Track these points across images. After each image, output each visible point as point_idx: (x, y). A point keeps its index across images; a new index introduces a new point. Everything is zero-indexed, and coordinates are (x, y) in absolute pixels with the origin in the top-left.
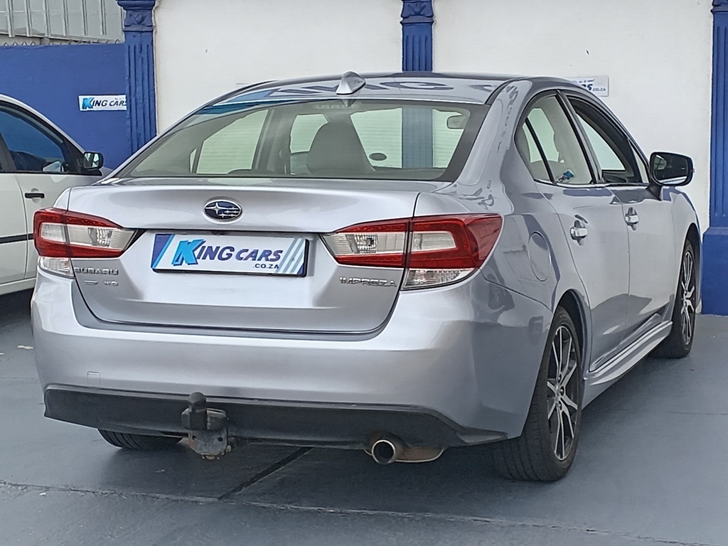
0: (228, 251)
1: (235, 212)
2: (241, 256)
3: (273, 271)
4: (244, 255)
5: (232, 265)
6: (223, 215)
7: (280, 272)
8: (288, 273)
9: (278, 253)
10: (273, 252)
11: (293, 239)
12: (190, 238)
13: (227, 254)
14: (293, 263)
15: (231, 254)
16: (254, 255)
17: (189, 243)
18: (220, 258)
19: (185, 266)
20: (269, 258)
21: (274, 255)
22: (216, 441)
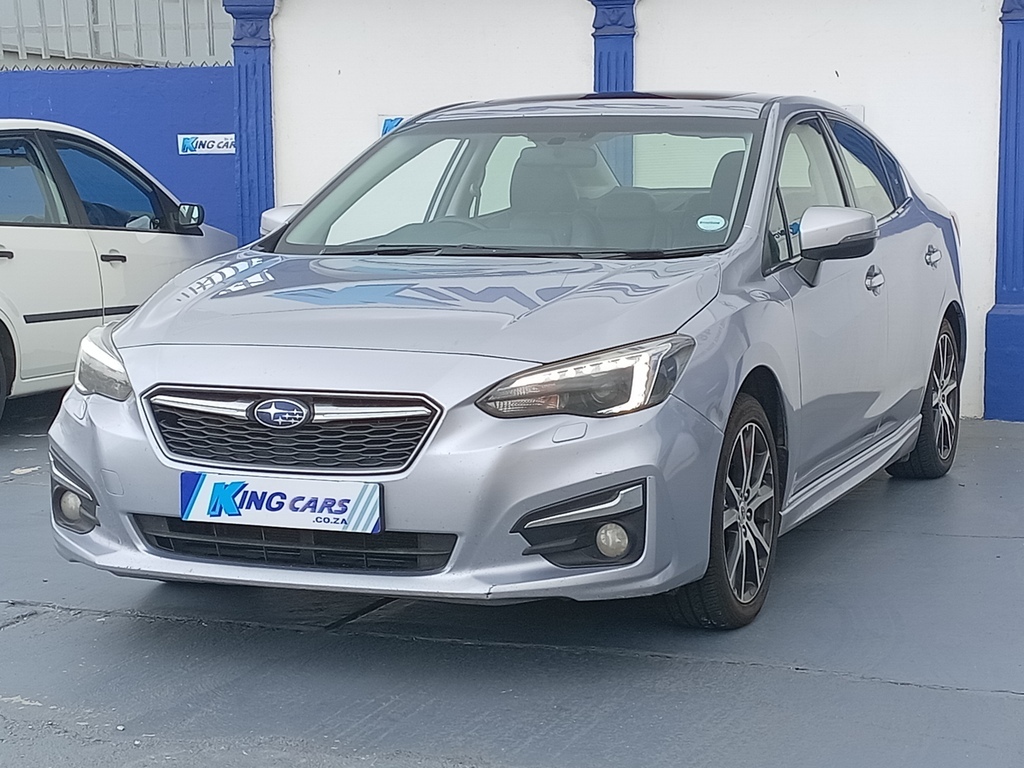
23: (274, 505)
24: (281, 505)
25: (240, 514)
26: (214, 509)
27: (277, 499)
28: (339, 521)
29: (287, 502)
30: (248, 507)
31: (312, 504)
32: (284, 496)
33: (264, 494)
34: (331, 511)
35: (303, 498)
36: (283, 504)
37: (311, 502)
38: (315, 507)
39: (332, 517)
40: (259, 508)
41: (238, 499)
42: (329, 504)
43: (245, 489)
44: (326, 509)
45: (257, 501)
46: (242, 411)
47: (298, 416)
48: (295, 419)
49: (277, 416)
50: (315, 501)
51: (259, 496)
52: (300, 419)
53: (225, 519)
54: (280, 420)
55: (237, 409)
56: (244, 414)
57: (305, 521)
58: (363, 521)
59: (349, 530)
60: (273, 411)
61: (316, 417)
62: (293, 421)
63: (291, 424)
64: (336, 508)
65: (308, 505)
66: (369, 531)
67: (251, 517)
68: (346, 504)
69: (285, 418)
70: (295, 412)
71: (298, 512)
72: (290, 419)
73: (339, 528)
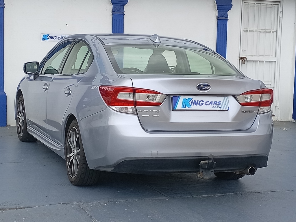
0: (202, 102)
1: (209, 87)
2: (207, 104)
3: (219, 109)
4: (208, 103)
5: (204, 107)
6: (204, 89)
7: (222, 109)
8: (224, 109)
9: (219, 102)
10: (218, 102)
11: (224, 97)
12: (187, 97)
13: (202, 103)
14: (226, 106)
15: (203, 103)
16: (211, 103)
17: (187, 99)
18: (199, 105)
19: (187, 108)
20: (217, 104)
21: (218, 103)
22: (210, 172)
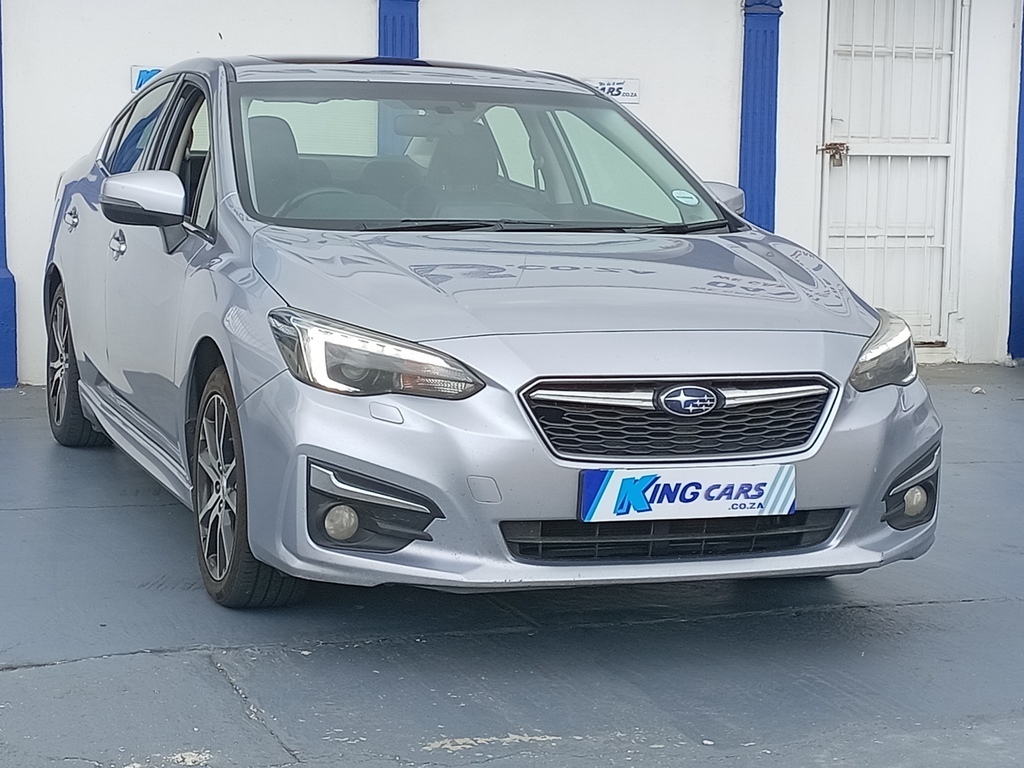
23: (688, 496)
24: (695, 495)
25: (650, 509)
26: (621, 507)
27: (692, 489)
28: (756, 506)
29: (702, 492)
30: (660, 501)
31: (728, 492)
32: (698, 486)
33: (678, 485)
34: (747, 497)
35: (718, 486)
36: (698, 493)
37: (727, 489)
38: (731, 493)
39: (748, 502)
40: (671, 500)
41: (649, 494)
42: (745, 489)
43: (657, 482)
44: (742, 495)
45: (669, 493)
46: (649, 400)
47: (709, 403)
48: (706, 405)
49: (687, 403)
50: (731, 487)
51: (673, 489)
52: (711, 405)
53: (634, 516)
54: (691, 408)
55: (642, 399)
56: (651, 404)
57: (721, 509)
58: (778, 504)
59: (765, 513)
60: (682, 398)
61: (728, 402)
62: (704, 408)
63: (702, 411)
64: (753, 492)
65: (723, 493)
66: (785, 512)
67: (663, 511)
68: (762, 488)
69: (696, 406)
70: (706, 398)
71: (713, 501)
72: (701, 406)
73: (755, 512)
